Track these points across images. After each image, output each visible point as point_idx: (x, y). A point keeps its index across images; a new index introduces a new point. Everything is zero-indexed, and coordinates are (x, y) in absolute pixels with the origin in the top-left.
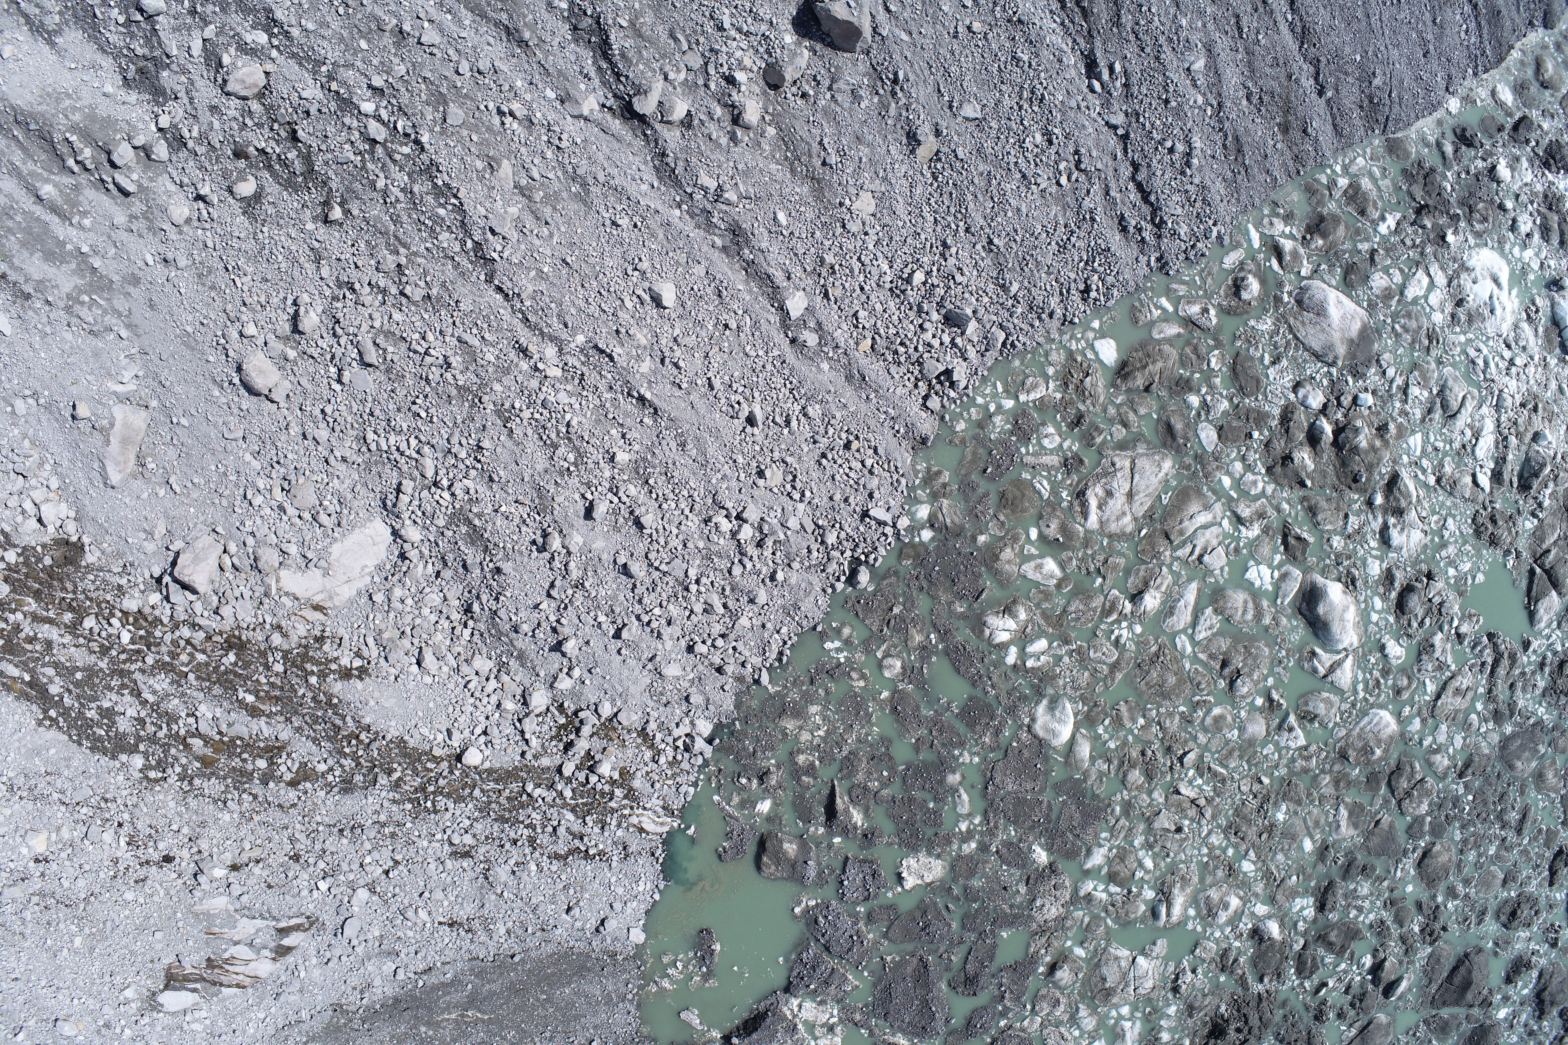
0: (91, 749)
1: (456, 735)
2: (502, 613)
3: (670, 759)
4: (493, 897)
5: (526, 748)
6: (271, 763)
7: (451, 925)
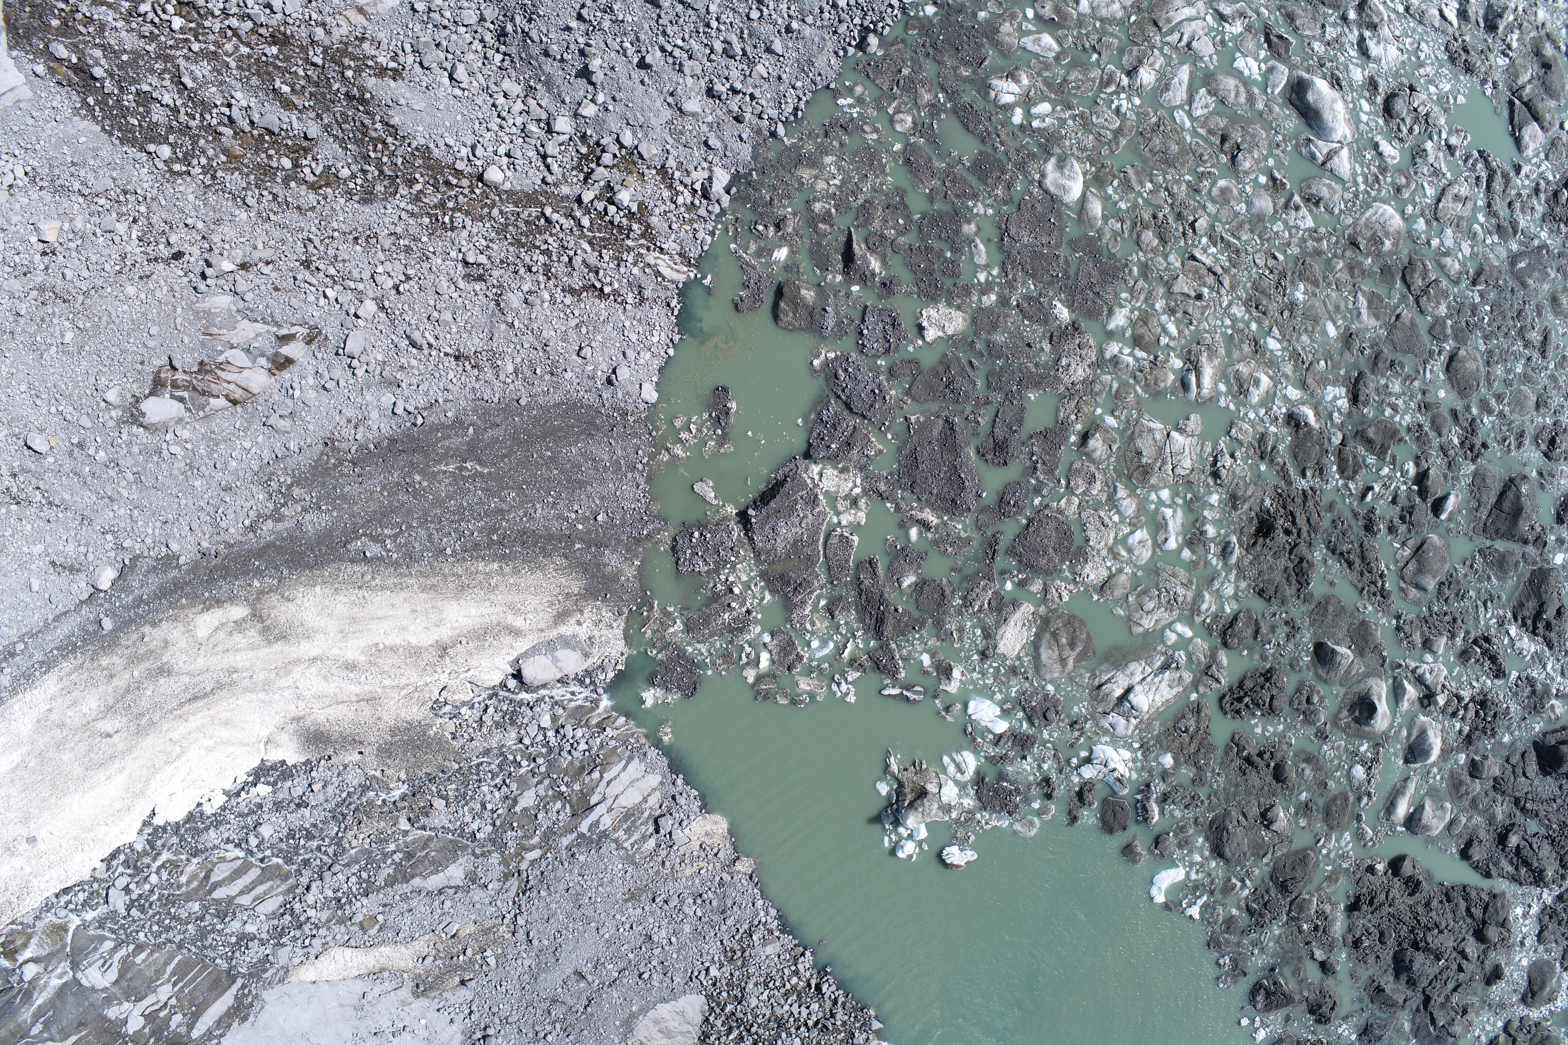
0: (122, 141)
1: (479, 151)
2: (534, 34)
3: (688, 202)
4: (503, 327)
5: (547, 174)
6: (296, 165)
7: (457, 358)
